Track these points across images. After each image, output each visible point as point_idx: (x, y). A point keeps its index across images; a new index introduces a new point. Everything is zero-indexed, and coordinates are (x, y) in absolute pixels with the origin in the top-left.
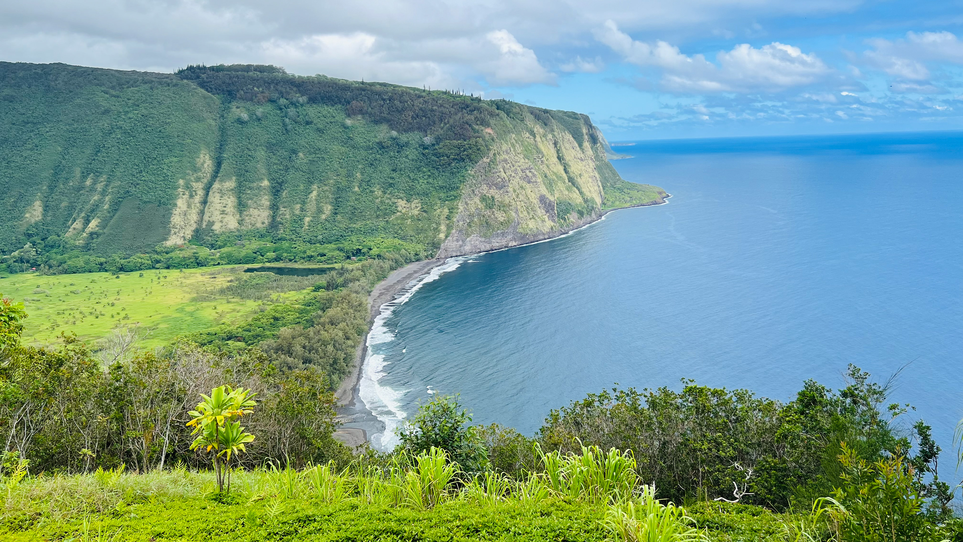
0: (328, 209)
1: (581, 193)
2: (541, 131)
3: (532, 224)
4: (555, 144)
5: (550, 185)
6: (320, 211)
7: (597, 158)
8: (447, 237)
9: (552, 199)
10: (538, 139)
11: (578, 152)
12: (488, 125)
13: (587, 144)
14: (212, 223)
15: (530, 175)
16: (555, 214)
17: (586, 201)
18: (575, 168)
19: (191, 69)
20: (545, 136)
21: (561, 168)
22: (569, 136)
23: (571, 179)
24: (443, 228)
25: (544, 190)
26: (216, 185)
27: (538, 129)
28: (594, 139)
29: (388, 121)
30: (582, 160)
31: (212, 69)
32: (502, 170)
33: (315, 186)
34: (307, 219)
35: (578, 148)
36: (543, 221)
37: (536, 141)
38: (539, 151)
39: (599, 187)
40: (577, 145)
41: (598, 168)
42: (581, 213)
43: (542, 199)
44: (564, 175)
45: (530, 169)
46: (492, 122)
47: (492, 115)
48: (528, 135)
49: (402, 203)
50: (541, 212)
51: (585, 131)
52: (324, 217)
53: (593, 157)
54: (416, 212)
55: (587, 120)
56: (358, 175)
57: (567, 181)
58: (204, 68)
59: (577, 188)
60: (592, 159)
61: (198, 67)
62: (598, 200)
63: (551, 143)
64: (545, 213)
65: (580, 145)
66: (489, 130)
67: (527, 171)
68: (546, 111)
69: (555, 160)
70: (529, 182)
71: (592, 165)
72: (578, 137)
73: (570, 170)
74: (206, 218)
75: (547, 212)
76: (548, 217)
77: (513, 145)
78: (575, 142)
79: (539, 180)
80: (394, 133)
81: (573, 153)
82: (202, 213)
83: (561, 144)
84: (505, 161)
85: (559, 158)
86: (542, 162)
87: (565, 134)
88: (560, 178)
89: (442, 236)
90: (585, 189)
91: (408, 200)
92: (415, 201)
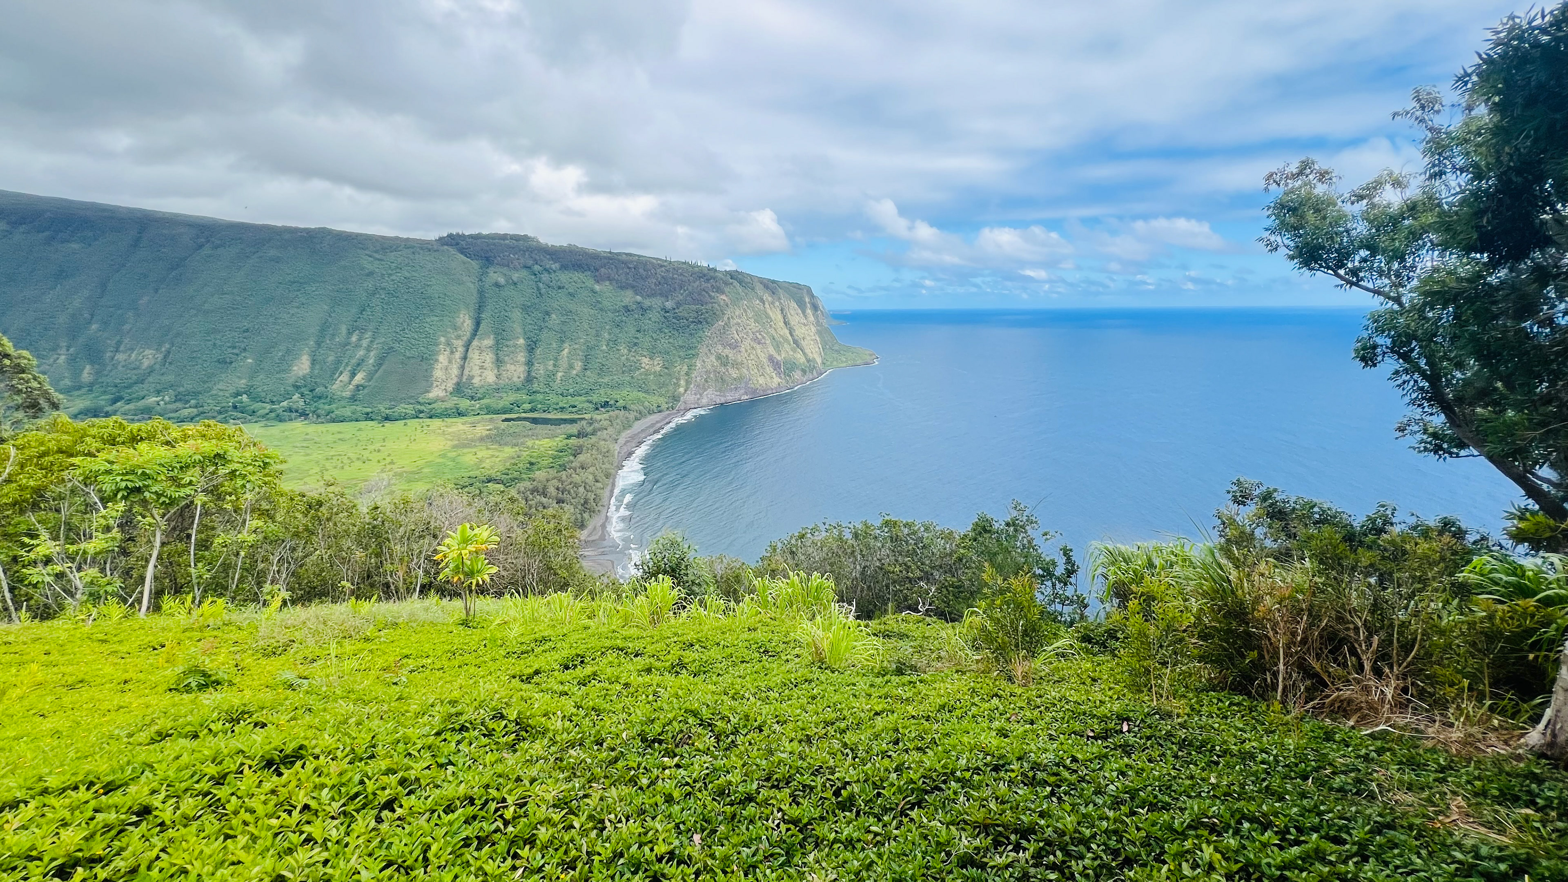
0: (578, 365)
1: (804, 354)
2: (770, 299)
3: (761, 381)
4: (782, 310)
5: (778, 347)
6: (571, 367)
7: (818, 323)
8: (686, 391)
9: (779, 358)
10: (767, 305)
11: (802, 317)
12: (723, 293)
13: (809, 311)
14: (472, 377)
15: (760, 337)
16: (782, 371)
17: (808, 361)
18: (799, 332)
19: (450, 236)
20: (773, 303)
21: (787, 332)
22: (793, 304)
23: (795, 342)
24: (682, 382)
25: (772, 351)
26: (475, 343)
27: (767, 297)
28: (815, 308)
29: (633, 287)
30: (805, 325)
31: (471, 236)
32: (735, 332)
33: (566, 345)
34: (560, 374)
35: (802, 315)
36: (772, 378)
37: (765, 308)
38: (768, 316)
39: (819, 348)
40: (800, 312)
41: (819, 333)
42: (804, 372)
43: (771, 359)
44: (790, 338)
45: (759, 332)
46: (727, 290)
47: (726, 284)
48: (758, 302)
49: (645, 360)
50: (769, 370)
51: (807, 300)
52: (574, 372)
53: (814, 323)
54: (658, 368)
55: (809, 291)
56: (606, 335)
57: (792, 343)
58: (463, 236)
59: (801, 349)
61: (457, 235)
62: (819, 361)
63: (778, 310)
64: (773, 371)
65: (804, 312)
66: (723, 297)
67: (758, 334)
68: (774, 282)
69: (782, 324)
70: (759, 343)
71: (813, 329)
72: (801, 304)
73: (794, 333)
74: (466, 372)
75: (775, 370)
76: (776, 374)
77: (745, 311)
78: (799, 309)
79: (767, 342)
80: (639, 298)
81: (797, 318)
82: (463, 367)
83: (787, 310)
84: (738, 324)
85: (785, 323)
86: (771, 326)
87: (791, 302)
88: (786, 340)
89: (682, 390)
90: (807, 351)
91: (651, 358)
92: (657, 359)
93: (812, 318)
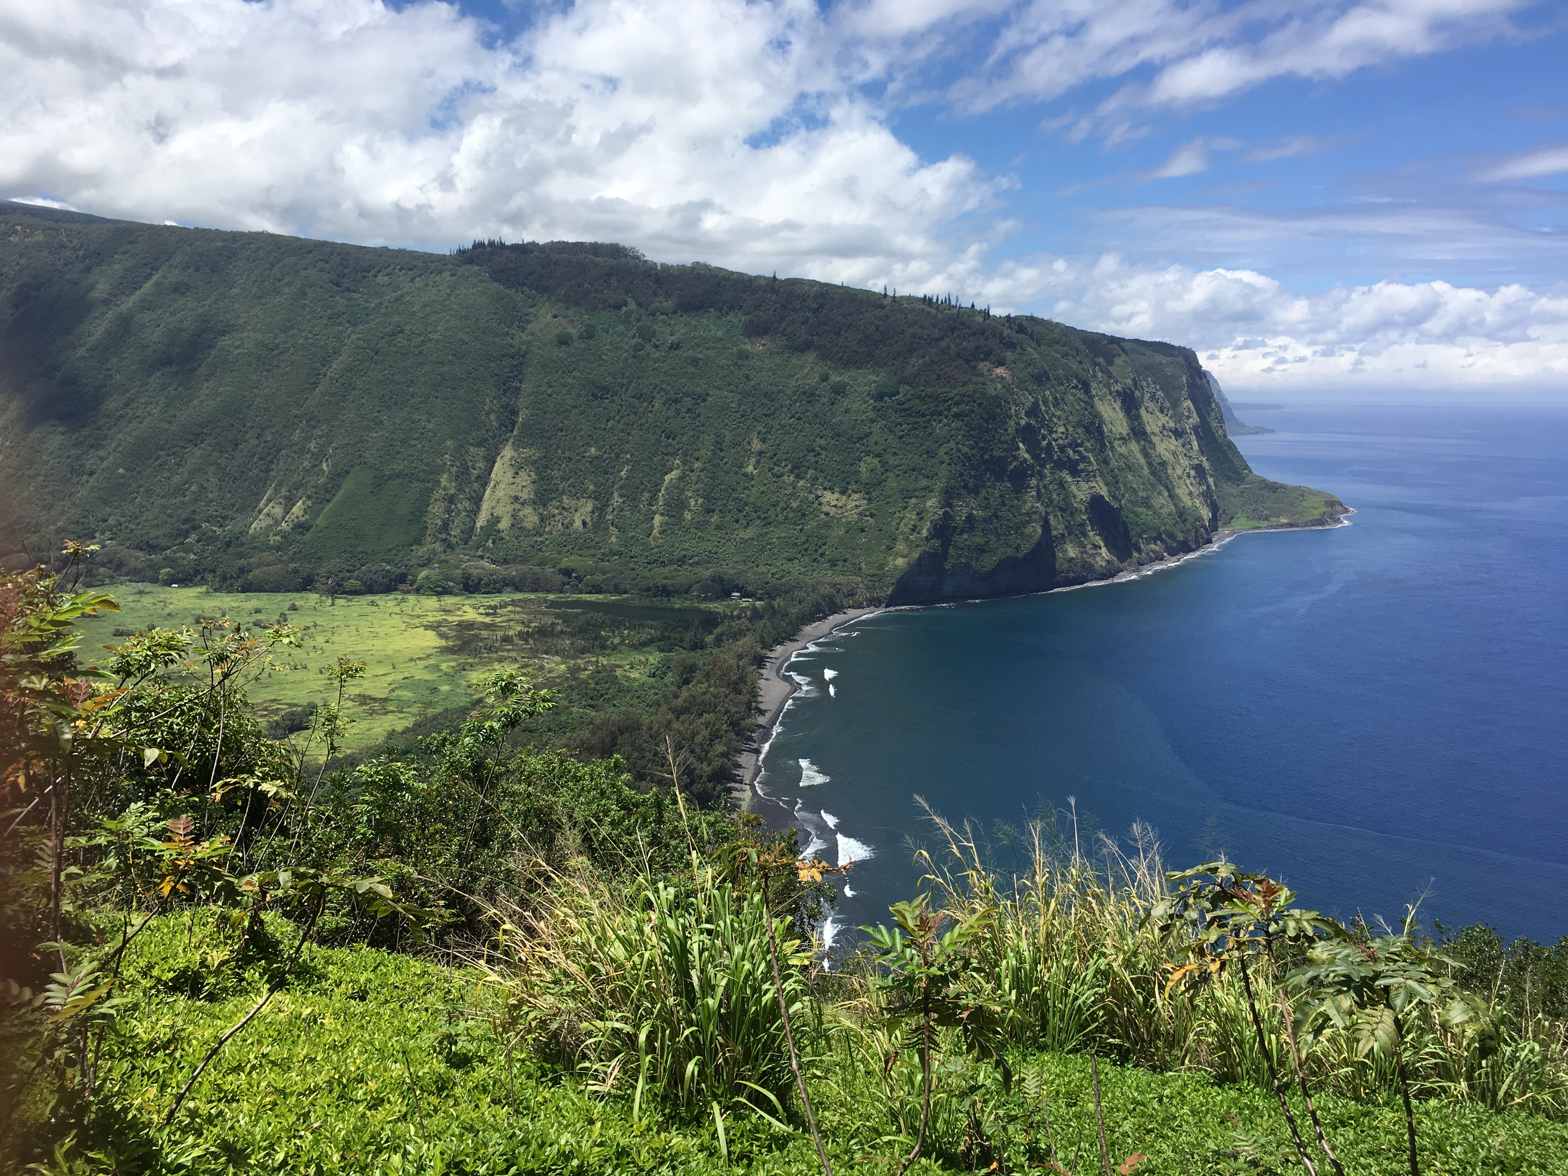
0: (696, 503)
1: (1173, 497)
2: (1101, 376)
3: (1072, 551)
4: (1128, 402)
5: (1113, 479)
6: (683, 505)
7: (1208, 431)
8: (909, 565)
9: (1114, 504)
10: (1094, 391)
11: (1171, 418)
12: (1001, 363)
13: (1188, 405)
14: (495, 519)
17: (1181, 512)
18: (1165, 447)
19: (479, 246)
20: (1108, 385)
21: (1136, 449)
22: (1154, 389)
23: (1154, 470)
24: (903, 547)
25: (1100, 488)
26: (508, 452)
27: (1096, 373)
29: (818, 347)
30: (1177, 433)
31: (516, 247)
32: (1021, 446)
33: (677, 462)
34: (658, 519)
35: (1171, 412)
37: (1090, 396)
38: (1095, 414)
39: (1208, 486)
40: (1169, 405)
41: (1208, 451)
43: (1096, 503)
44: (1142, 461)
45: (1074, 445)
46: (1009, 355)
47: (1008, 344)
48: (1075, 382)
49: (830, 497)
51: (1184, 380)
52: (688, 517)
53: (1199, 430)
54: (855, 515)
55: (1190, 359)
56: (756, 445)
57: (1146, 471)
58: (502, 246)
59: (1165, 486)
60: (1196, 433)
61: (491, 244)
63: (1119, 400)
64: (1099, 531)
65: (1176, 406)
66: (999, 371)
67: (1071, 451)
68: (1112, 340)
69: (1125, 431)
70: (1073, 470)
71: (1197, 443)
72: (1172, 390)
73: (1151, 451)
74: (485, 506)
75: (1103, 529)
76: (1107, 538)
77: (1046, 401)
78: (1165, 399)
79: (1091, 468)
81: (1161, 420)
82: (478, 499)
83: (1139, 401)
85: (1133, 428)
87: (1148, 383)
88: (1133, 466)
89: (901, 562)
90: (1182, 491)
91: (843, 492)
92: (855, 496)
93: (1195, 419)
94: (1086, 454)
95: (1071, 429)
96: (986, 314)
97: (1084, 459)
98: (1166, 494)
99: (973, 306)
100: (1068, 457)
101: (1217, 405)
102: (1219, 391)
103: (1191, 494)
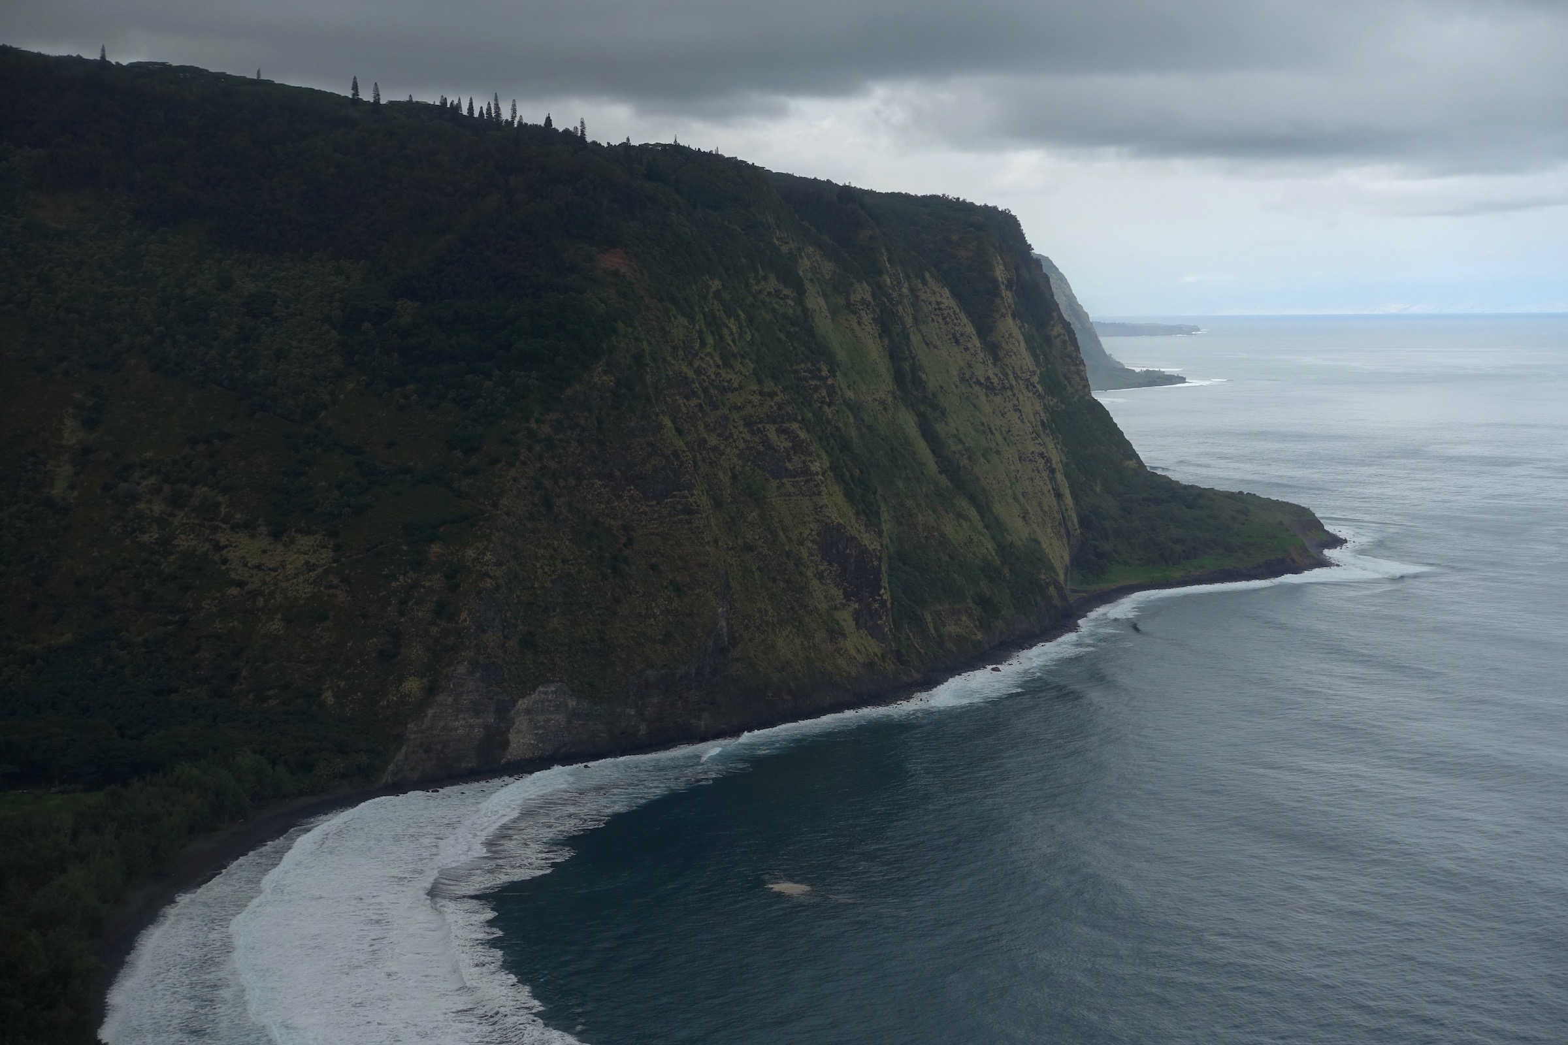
1: (989, 522)
2: (827, 270)
3: (785, 647)
4: (886, 324)
5: (863, 487)
8: (431, 691)
9: (868, 540)
10: (816, 302)
11: (975, 355)
12: (613, 243)
15: (783, 443)
16: (883, 603)
20: (841, 288)
21: (907, 418)
22: (938, 294)
23: (947, 466)
25: (837, 509)
27: (816, 264)
28: (1039, 310)
30: (990, 388)
32: (667, 422)
35: (976, 342)
36: (835, 633)
37: (805, 310)
38: (818, 351)
39: (1059, 496)
40: (970, 329)
42: (987, 605)
43: (832, 542)
44: (922, 446)
45: (779, 420)
46: (630, 227)
47: (630, 201)
48: (773, 283)
50: (825, 595)
51: (1000, 273)
53: (1035, 379)
55: (1009, 233)
59: (972, 499)
60: (1029, 385)
62: (1058, 554)
63: (867, 318)
64: (840, 598)
65: (985, 329)
66: (613, 261)
67: (771, 431)
69: (885, 387)
70: (777, 472)
72: (974, 298)
73: (939, 427)
75: (847, 595)
76: (857, 615)
77: (714, 323)
78: (963, 316)
79: (815, 467)
81: (955, 359)
83: (909, 321)
84: (681, 383)
85: (899, 378)
86: (831, 391)
87: (925, 283)
89: (412, 685)
91: (276, 536)
92: (305, 542)
93: (1024, 359)
94: (803, 435)
95: (769, 385)
96: (574, 140)
97: (798, 447)
98: (973, 513)
99: (548, 121)
100: (766, 442)
101: (1067, 326)
102: (1071, 299)
103: (1025, 517)
